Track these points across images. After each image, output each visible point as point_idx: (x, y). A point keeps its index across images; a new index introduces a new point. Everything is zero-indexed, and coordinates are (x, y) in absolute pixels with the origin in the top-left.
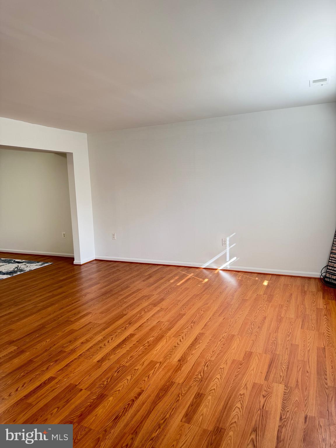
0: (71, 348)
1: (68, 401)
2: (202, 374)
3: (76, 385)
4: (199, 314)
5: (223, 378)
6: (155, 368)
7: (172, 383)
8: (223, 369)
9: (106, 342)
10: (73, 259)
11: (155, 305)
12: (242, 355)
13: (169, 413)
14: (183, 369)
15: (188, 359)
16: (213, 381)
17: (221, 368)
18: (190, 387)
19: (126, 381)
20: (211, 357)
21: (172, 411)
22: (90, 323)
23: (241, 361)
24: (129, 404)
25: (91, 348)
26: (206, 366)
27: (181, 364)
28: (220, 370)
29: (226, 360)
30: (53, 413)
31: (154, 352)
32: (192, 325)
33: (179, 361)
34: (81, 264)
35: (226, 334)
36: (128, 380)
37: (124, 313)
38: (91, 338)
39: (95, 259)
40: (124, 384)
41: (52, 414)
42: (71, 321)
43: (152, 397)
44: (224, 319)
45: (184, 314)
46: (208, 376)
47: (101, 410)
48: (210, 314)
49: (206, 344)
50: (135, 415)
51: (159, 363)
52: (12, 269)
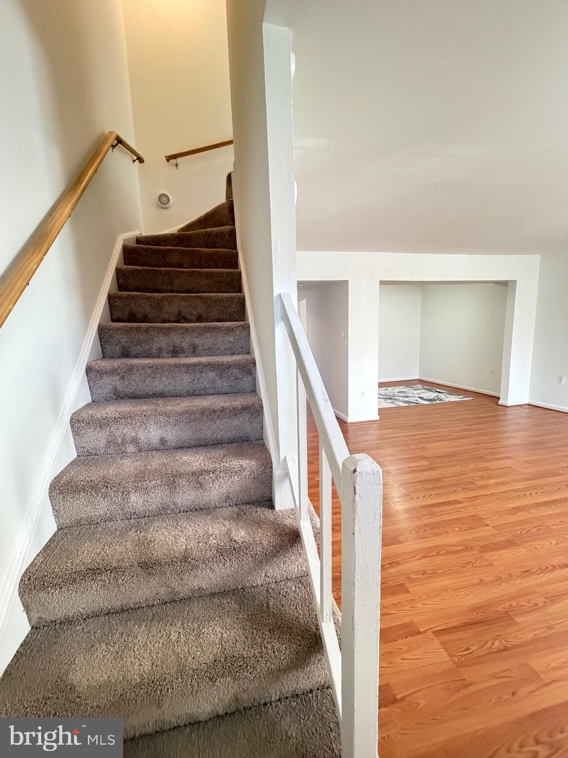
0: (482, 483)
1: (471, 528)
3: (482, 519)
9: (527, 493)
10: (499, 398)
19: (548, 543)
22: (509, 467)
24: (548, 567)
25: (506, 492)
34: (508, 405)
36: (551, 543)
38: (508, 483)
39: (527, 403)
40: (545, 544)
41: (453, 530)
42: (487, 459)
47: (508, 554)
52: (432, 397)
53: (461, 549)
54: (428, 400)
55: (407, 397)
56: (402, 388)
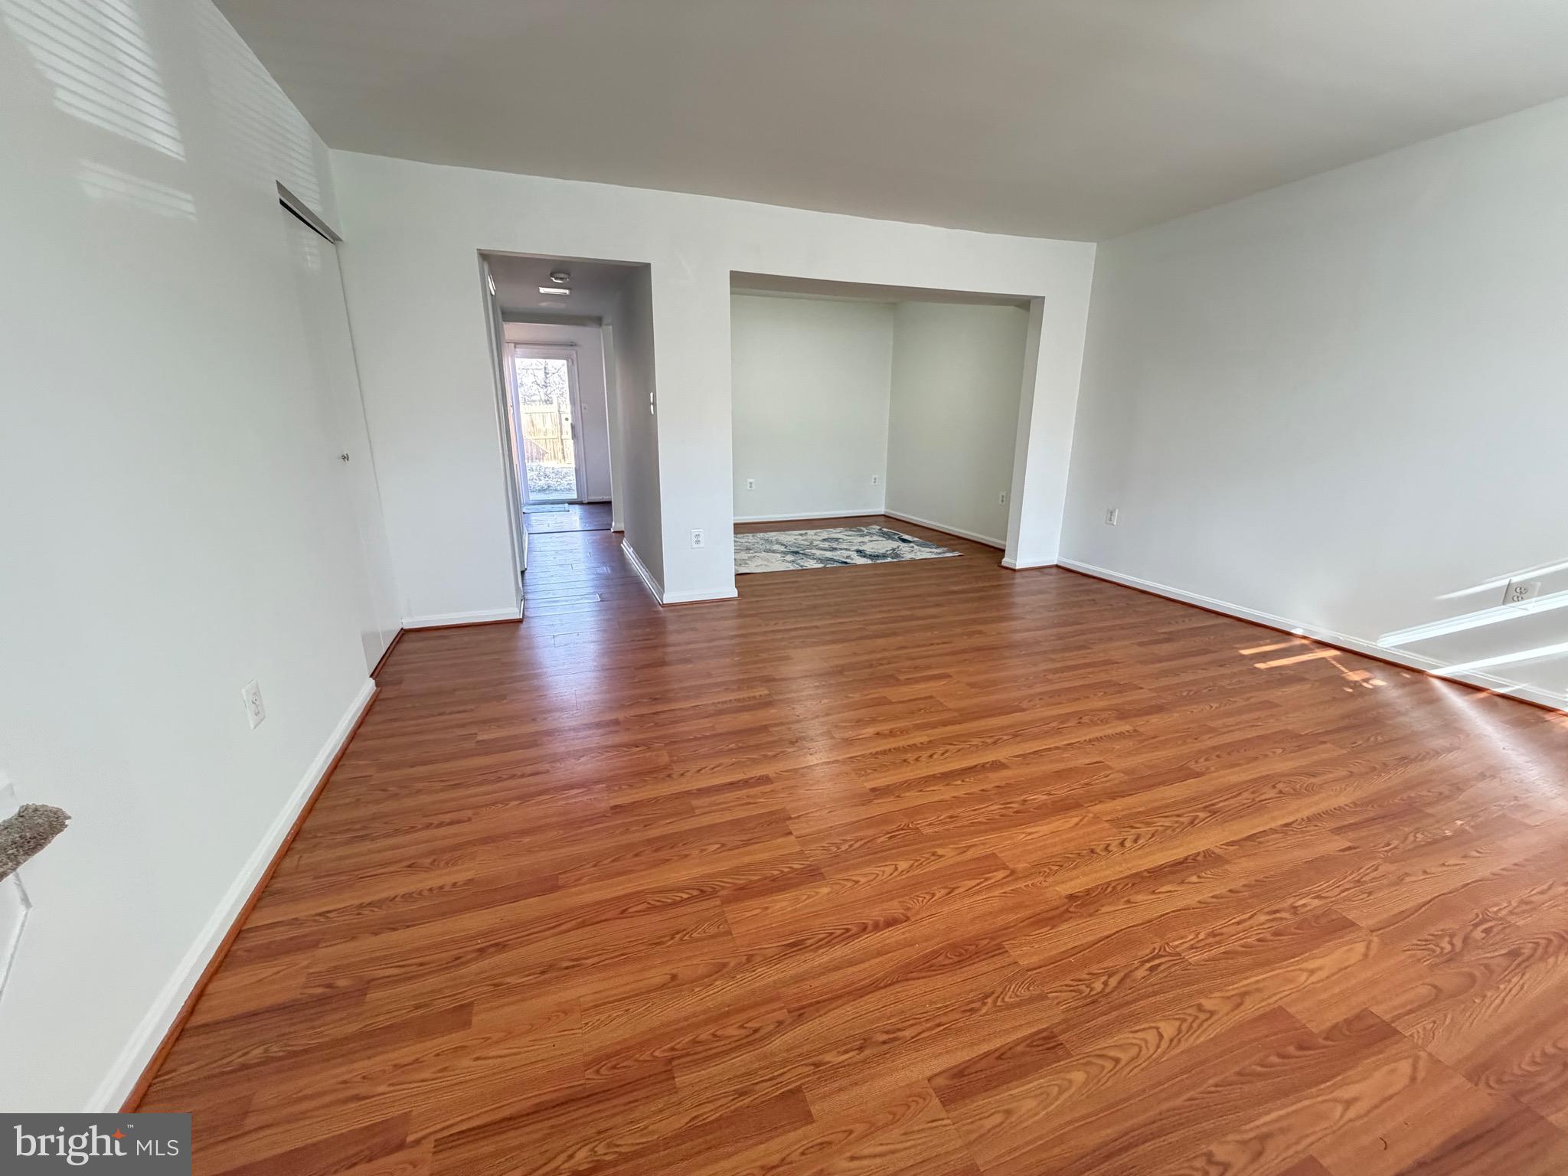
1: (747, 843)
2: (1113, 982)
3: (790, 818)
4: (1253, 793)
5: (1183, 1046)
6: (986, 879)
7: (999, 950)
8: (1208, 1015)
9: (925, 754)
11: (1122, 715)
12: (1337, 1015)
13: (919, 1028)
14: (1064, 927)
15: (1104, 909)
16: (1136, 1032)
17: (1200, 1007)
18: (1042, 997)
19: (889, 870)
20: (1192, 947)
21: (928, 1029)
22: (931, 697)
23: (1311, 1034)
24: (848, 930)
25: (886, 752)
26: (1148, 965)
27: (1067, 911)
28: (1189, 1011)
29: (1246, 993)
30: (705, 850)
31: (1020, 835)
32: (1202, 815)
33: (1072, 897)
34: (1017, 568)
35: (1316, 902)
36: (896, 869)
37: (1025, 704)
38: (904, 732)
39: (1055, 563)
40: (881, 873)
42: (898, 680)
43: (913, 953)
44: (1349, 848)
45: (1198, 775)
46: (1128, 1003)
47: (785, 904)
48: (1304, 808)
49: (1206, 896)
50: (837, 968)
51: (1008, 872)
52: (883, 551)
53: (685, 896)
54: (872, 557)
55: (834, 549)
56: (835, 533)
